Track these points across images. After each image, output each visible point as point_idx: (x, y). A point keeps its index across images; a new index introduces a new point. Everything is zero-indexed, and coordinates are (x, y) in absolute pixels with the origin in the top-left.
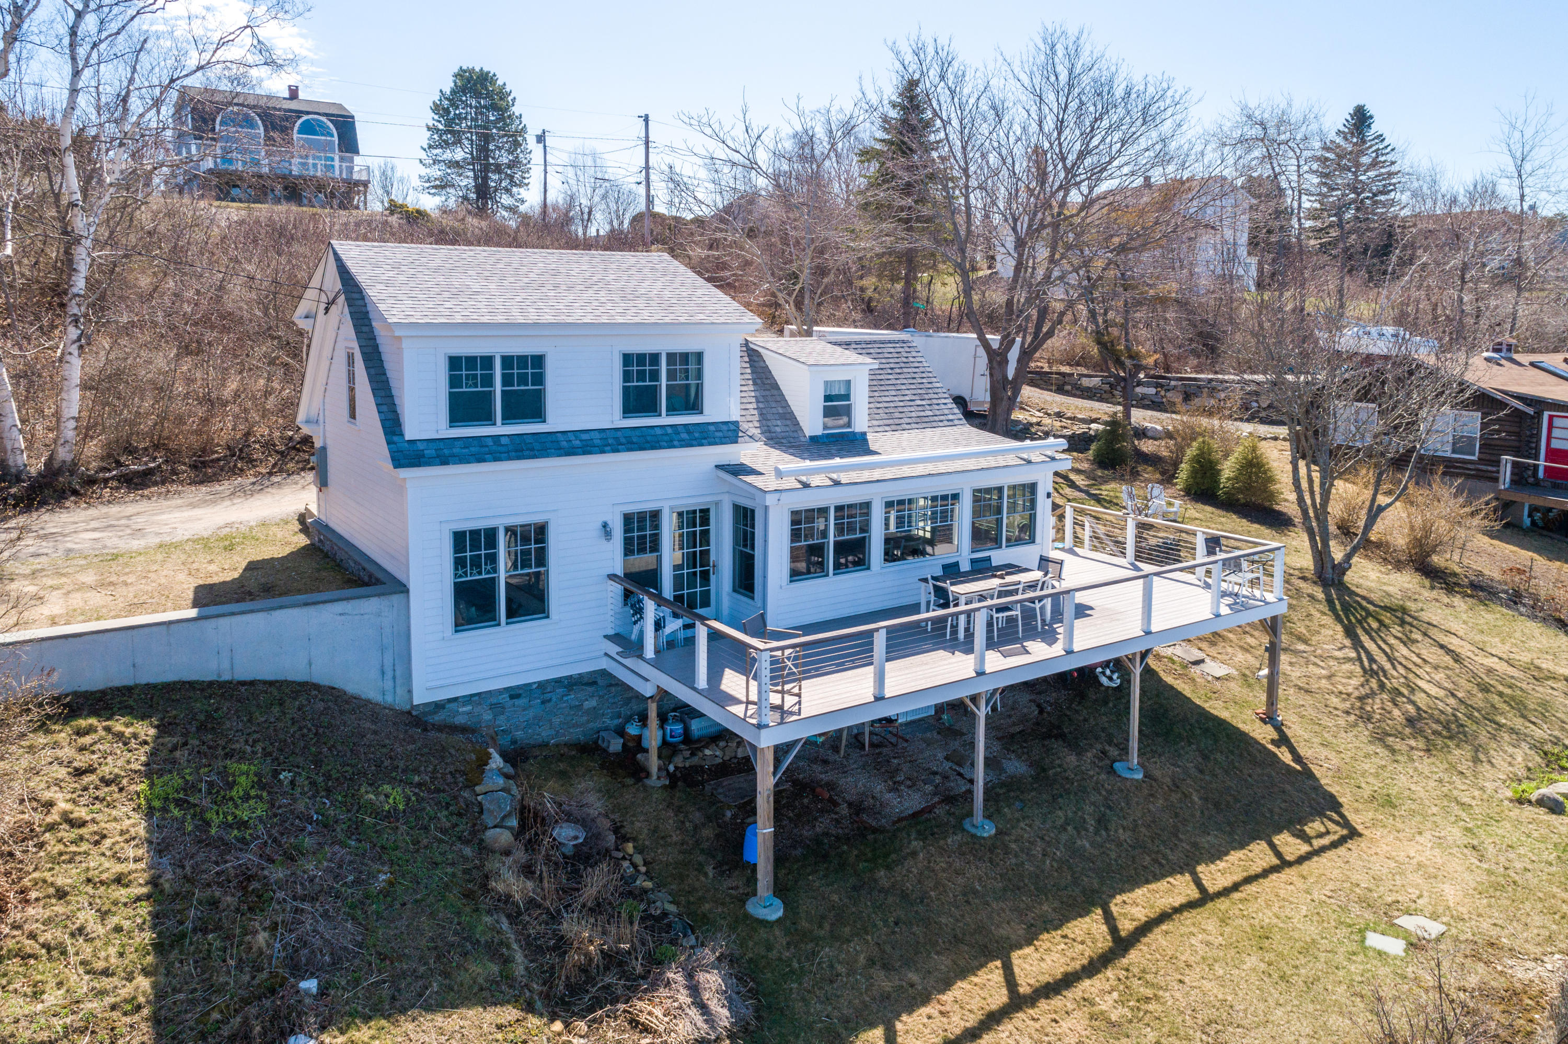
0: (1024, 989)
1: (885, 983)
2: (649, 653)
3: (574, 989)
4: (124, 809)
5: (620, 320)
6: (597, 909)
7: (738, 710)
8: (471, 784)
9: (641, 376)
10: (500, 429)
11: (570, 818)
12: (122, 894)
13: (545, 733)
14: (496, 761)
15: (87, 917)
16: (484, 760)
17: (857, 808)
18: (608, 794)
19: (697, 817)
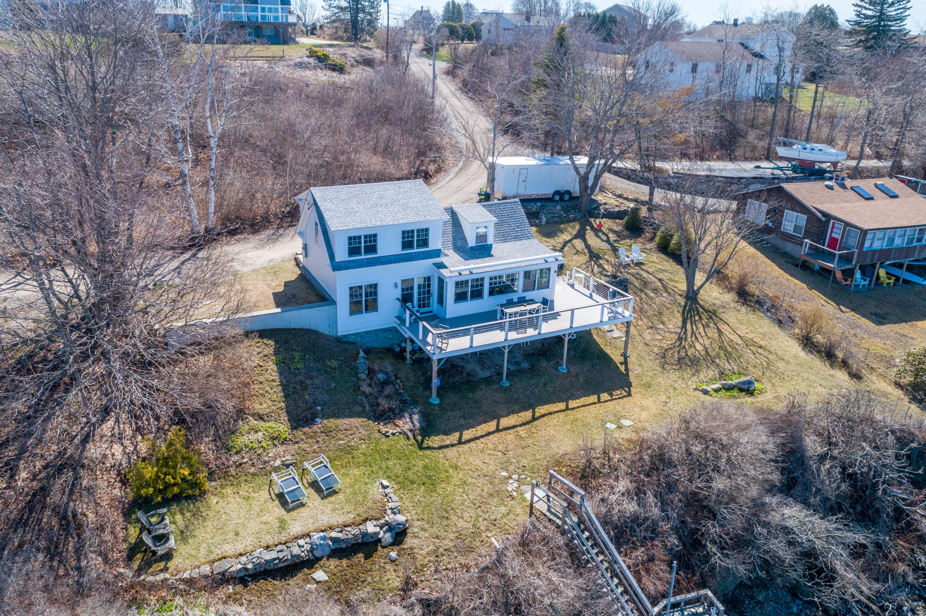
0: (501, 428)
1: (462, 422)
2: (407, 325)
3: (381, 415)
4: (271, 363)
5: (401, 222)
6: (388, 397)
7: (429, 348)
8: (355, 360)
9: (408, 237)
10: (363, 257)
11: (382, 372)
12: (274, 384)
13: (376, 345)
14: (362, 354)
15: (268, 388)
16: (358, 353)
17: (469, 374)
18: (393, 365)
19: (420, 373)
